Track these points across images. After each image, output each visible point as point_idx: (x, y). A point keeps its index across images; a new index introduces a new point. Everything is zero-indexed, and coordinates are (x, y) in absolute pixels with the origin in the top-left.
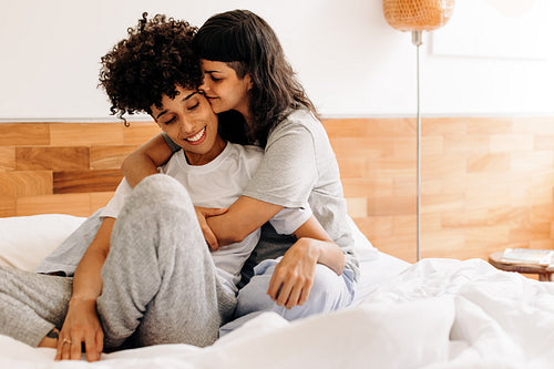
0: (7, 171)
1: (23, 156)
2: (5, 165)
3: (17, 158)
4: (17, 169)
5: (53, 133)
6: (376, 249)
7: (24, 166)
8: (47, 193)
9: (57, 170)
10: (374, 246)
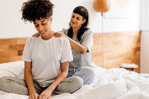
0: (7, 51)
1: (11, 47)
2: (7, 49)
3: (9, 47)
4: (9, 50)
5: (17, 41)
6: (97, 66)
7: (11, 49)
8: (17, 56)
9: (19, 50)
10: (96, 65)
